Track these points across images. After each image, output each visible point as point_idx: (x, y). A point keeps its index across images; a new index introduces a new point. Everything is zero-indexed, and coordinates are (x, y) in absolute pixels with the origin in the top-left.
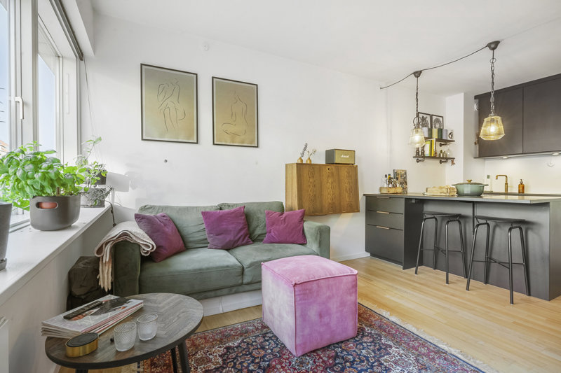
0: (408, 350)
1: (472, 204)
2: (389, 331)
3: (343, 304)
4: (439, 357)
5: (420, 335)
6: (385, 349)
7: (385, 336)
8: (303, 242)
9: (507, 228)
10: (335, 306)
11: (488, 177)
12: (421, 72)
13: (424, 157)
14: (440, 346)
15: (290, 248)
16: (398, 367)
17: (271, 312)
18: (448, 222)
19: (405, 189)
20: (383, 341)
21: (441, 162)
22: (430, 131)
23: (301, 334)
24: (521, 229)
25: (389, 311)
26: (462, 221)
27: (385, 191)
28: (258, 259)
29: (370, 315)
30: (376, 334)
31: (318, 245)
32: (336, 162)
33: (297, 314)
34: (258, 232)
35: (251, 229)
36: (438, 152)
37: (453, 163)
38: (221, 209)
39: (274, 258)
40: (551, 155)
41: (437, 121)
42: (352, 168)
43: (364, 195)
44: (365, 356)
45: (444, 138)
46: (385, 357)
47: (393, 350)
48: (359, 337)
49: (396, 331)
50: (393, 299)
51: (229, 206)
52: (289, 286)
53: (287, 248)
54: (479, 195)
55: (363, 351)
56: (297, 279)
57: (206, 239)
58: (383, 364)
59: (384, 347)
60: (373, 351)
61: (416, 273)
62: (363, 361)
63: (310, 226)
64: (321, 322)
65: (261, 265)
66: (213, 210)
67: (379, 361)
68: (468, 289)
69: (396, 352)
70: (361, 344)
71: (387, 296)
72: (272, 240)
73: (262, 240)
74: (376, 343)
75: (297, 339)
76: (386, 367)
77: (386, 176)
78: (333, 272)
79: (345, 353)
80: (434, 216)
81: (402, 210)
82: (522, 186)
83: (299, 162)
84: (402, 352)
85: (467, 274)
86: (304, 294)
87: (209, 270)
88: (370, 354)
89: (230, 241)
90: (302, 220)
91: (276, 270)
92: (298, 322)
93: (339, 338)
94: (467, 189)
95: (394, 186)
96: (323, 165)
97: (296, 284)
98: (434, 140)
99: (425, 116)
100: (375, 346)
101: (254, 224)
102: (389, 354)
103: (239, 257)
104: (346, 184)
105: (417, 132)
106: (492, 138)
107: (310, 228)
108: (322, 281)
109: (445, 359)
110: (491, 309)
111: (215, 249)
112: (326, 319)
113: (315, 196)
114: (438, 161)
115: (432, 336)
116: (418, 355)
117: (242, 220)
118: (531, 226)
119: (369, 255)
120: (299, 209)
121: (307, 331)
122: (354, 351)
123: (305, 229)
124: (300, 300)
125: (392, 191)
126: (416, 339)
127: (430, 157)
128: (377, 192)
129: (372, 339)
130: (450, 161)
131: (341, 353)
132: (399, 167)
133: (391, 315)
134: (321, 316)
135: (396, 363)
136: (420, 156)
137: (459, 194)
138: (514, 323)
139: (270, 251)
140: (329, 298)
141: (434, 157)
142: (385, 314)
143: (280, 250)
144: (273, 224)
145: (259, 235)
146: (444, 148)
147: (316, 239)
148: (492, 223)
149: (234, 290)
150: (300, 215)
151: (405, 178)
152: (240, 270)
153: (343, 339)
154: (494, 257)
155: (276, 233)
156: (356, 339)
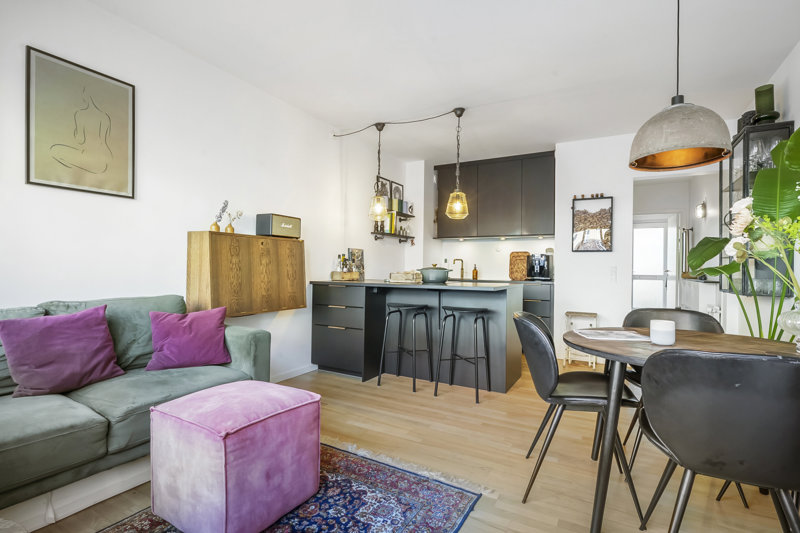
0: (387, 490)
1: (437, 293)
2: (359, 471)
3: (301, 449)
4: (422, 489)
5: (397, 466)
6: (358, 498)
7: (356, 480)
8: (224, 360)
9: (472, 319)
10: (290, 455)
11: (446, 261)
12: (383, 125)
13: (384, 234)
14: (419, 473)
15: (204, 374)
16: (379, 519)
17: (174, 492)
18: (415, 315)
19: (362, 274)
20: (354, 488)
21: (400, 241)
22: (390, 200)
23: (236, 515)
24: (483, 319)
25: (354, 443)
26: (428, 313)
27: (337, 278)
28: (140, 401)
29: (331, 455)
30: (344, 481)
31: (252, 363)
32: (274, 233)
33: (230, 485)
34: (135, 351)
35: (121, 347)
36: (398, 229)
37: (413, 244)
38: (47, 313)
39: (173, 394)
40: (499, 240)
41: (397, 189)
42: (296, 243)
43: (311, 283)
44: (334, 518)
45: (404, 212)
46: (361, 510)
47: (369, 497)
48: (322, 492)
49: (368, 468)
50: (357, 424)
51: (68, 307)
52: (215, 440)
53: (197, 374)
54: (443, 281)
55: (331, 511)
56: (230, 425)
57: (10, 377)
58: (359, 521)
59: (357, 495)
60: (344, 506)
61: (379, 384)
62: (332, 527)
63: (236, 334)
64: (268, 485)
65: (148, 413)
66: (26, 317)
67: (353, 518)
68: (436, 395)
69: (373, 498)
70: (326, 501)
71: (350, 422)
72: (166, 364)
73: (144, 366)
74: (345, 494)
75: (229, 527)
76: (364, 524)
77: (339, 256)
78: (286, 403)
79: (305, 523)
80: (399, 308)
81: (362, 303)
82: (475, 272)
83: (214, 229)
84: (380, 495)
85: (433, 377)
86: (242, 448)
87: (24, 443)
88: (340, 512)
89: (73, 375)
90: (222, 325)
91: (184, 416)
92: (231, 498)
93: (294, 503)
94: (432, 276)
95: (350, 271)
96: (253, 237)
97: (227, 435)
98: (394, 213)
99: (384, 182)
100: (345, 498)
101: (126, 337)
102: (364, 504)
103: (97, 404)
104: (287, 267)
105: (379, 200)
106: (458, 217)
107: (237, 337)
108: (271, 420)
109: (429, 489)
110: (459, 413)
111: (34, 395)
112: (276, 480)
113: (240, 284)
114: (397, 240)
115: (409, 462)
116: (400, 493)
117: (101, 333)
118: (490, 315)
119: (316, 367)
120: (213, 307)
121: (246, 508)
122: (319, 515)
123: (228, 338)
124: (235, 460)
125: (348, 277)
126: (393, 473)
127: (390, 235)
128: (326, 278)
129: (339, 490)
130: (409, 240)
131: (300, 524)
132: (356, 246)
133: (358, 448)
134: (268, 476)
135: (375, 514)
136: (379, 232)
137: (425, 281)
138: (484, 424)
139: (163, 383)
140: (282, 444)
141: (394, 235)
142: (351, 448)
143: (185, 379)
144: (167, 335)
145: (138, 358)
146: (404, 224)
147: (249, 354)
148: (457, 314)
149: (86, 470)
150: (219, 316)
151: (362, 260)
152: (102, 429)
153: (300, 503)
154: (459, 353)
155: (173, 349)
156: (319, 496)
